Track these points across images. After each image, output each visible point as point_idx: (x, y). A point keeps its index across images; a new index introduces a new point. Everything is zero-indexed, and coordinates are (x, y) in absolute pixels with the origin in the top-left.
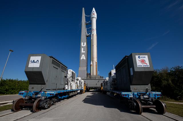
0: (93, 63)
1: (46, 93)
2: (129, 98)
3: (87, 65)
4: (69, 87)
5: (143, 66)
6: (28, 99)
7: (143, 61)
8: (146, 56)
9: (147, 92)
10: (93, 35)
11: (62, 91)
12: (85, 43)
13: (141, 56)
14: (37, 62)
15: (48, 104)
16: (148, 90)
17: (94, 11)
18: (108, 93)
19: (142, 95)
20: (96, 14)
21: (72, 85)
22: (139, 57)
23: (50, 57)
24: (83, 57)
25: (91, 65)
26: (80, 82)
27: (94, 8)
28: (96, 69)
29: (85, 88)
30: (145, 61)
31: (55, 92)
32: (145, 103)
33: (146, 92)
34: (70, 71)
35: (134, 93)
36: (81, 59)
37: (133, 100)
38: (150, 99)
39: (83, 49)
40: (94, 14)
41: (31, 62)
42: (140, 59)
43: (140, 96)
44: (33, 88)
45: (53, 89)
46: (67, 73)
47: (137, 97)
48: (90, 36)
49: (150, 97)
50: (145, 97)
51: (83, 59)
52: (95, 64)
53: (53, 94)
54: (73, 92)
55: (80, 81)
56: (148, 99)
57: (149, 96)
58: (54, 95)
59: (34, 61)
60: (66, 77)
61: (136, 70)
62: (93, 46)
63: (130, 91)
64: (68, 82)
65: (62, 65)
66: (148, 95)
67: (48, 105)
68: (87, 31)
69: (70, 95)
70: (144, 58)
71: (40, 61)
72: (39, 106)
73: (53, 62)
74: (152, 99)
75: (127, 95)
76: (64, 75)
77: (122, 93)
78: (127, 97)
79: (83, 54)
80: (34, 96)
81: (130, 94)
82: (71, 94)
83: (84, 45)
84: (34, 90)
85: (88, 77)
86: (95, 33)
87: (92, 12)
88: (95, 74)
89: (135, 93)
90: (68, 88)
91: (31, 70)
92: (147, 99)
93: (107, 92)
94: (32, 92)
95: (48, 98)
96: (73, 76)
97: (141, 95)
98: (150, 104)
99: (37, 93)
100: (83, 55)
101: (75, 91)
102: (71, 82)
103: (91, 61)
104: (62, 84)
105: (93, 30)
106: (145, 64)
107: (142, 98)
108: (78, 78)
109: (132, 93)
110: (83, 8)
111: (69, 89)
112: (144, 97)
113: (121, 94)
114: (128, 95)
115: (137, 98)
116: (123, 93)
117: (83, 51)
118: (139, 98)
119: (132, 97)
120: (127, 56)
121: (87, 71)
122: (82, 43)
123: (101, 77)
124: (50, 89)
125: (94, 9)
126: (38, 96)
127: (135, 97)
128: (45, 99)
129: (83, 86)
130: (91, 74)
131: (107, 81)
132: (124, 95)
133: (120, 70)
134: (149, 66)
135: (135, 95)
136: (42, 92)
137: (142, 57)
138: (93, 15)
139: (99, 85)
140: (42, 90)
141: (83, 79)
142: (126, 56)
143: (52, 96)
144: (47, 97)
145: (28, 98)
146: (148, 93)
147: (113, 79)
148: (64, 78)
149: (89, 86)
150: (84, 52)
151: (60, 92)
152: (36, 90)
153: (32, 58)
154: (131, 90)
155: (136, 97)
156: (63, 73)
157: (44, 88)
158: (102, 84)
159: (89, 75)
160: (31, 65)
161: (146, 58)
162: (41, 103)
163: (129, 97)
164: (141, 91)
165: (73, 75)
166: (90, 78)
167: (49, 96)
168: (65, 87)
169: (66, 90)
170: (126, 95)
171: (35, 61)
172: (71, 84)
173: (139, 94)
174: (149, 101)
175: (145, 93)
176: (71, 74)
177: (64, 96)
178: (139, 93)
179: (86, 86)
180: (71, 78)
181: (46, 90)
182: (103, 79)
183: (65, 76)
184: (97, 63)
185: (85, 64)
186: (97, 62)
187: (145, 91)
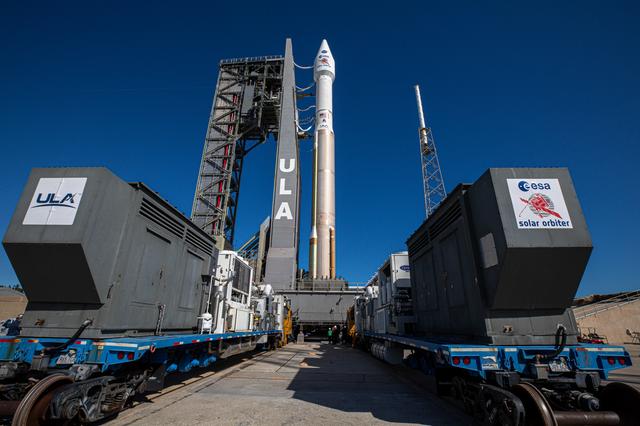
0: (318, 235)
1: (101, 346)
2: (482, 374)
3: (299, 241)
4: (221, 321)
5: (541, 226)
6: (12, 374)
7: (541, 204)
8: (554, 183)
9: (564, 345)
10: (321, 132)
11: (182, 340)
12: (293, 162)
13: (530, 181)
14: (65, 203)
15: (103, 403)
16: (564, 336)
17: (325, 52)
18: (379, 349)
19: (542, 361)
20: (331, 61)
21: (231, 312)
22: (521, 184)
23: (134, 186)
24: (284, 211)
25: (311, 242)
26: (267, 303)
27: (325, 41)
28: (331, 254)
29: (289, 325)
30: (548, 201)
31: (141, 345)
32: (559, 397)
33: (557, 345)
34: (227, 255)
35: (503, 351)
36: (278, 217)
37: (500, 382)
38: (580, 381)
39: (283, 182)
40: (324, 61)
41: (38, 201)
42: (526, 195)
43: (530, 364)
44: (42, 323)
45: (141, 331)
46: (214, 264)
47: (520, 368)
48: (310, 137)
49: (575, 368)
50: (555, 367)
51: (284, 219)
52: (328, 238)
53: (131, 354)
54: (235, 341)
55: (267, 299)
56: (571, 380)
57: (572, 363)
58: (136, 358)
59: (51, 197)
60: (206, 279)
61: (512, 242)
62: (322, 173)
63: (487, 341)
64: (213, 299)
65: (191, 229)
66: (565, 358)
67: (105, 407)
68: (300, 118)
69: (222, 357)
70: (544, 192)
71: (77, 199)
72: (48, 413)
73: (146, 211)
74: (588, 379)
75: (473, 362)
76: (196, 268)
77: (447, 349)
78: (472, 367)
79: (285, 198)
80: (41, 363)
81: (486, 354)
82: (228, 353)
83: (287, 166)
84: (44, 332)
85: (301, 286)
86: (327, 125)
87: (320, 54)
88: (326, 273)
89: (507, 350)
90: (214, 327)
91: (34, 239)
92: (566, 380)
93: (375, 342)
94: (36, 341)
95: (108, 372)
96: (239, 278)
97: (534, 361)
98: (584, 406)
99: (55, 349)
100: (285, 205)
101: (244, 340)
102: (229, 301)
103: (312, 225)
104: (190, 306)
105: (322, 115)
106: (553, 218)
107: (541, 372)
108: (262, 287)
109: (496, 350)
110: (289, 41)
111: (220, 330)
112: (550, 371)
113: (443, 356)
114: (478, 359)
115: (522, 375)
116: (452, 350)
117: (283, 191)
118: (530, 372)
119: (496, 366)
120: (466, 187)
121: (297, 263)
122: (282, 162)
123: (347, 285)
124: (123, 327)
125: (325, 45)
126: (58, 362)
127: (509, 367)
128: (93, 375)
129: (279, 319)
130: (312, 273)
131: (372, 301)
132: (458, 358)
133: (432, 248)
134: (571, 226)
135: (507, 358)
136: (84, 343)
137: (534, 186)
138: (321, 64)
139: (340, 316)
140: (85, 334)
141: (281, 293)
142: (460, 187)
143: (125, 360)
144: (100, 366)
145: (10, 369)
146: (567, 349)
147: (398, 288)
148: (201, 281)
149: (303, 318)
150: (289, 192)
151: (171, 344)
152: (56, 333)
153: (46, 186)
154: (489, 333)
155: (512, 369)
156: (195, 260)
157: (91, 323)
158: (353, 310)
159: (304, 275)
160: (36, 216)
161: (554, 190)
162: (61, 398)
163: (479, 368)
164: (536, 340)
165: (238, 274)
166: (309, 286)
167: (114, 360)
168: (200, 322)
169: (206, 332)
170: (467, 359)
171: (59, 197)
172: (226, 310)
173: (526, 357)
174: (574, 386)
175: (553, 348)
176: (232, 267)
177: (196, 362)
178: (524, 348)
179: (294, 320)
180: (230, 284)
181: (104, 332)
182: (356, 294)
183: (203, 276)
184: (333, 233)
185: (292, 237)
186: (333, 229)
187: (553, 340)
